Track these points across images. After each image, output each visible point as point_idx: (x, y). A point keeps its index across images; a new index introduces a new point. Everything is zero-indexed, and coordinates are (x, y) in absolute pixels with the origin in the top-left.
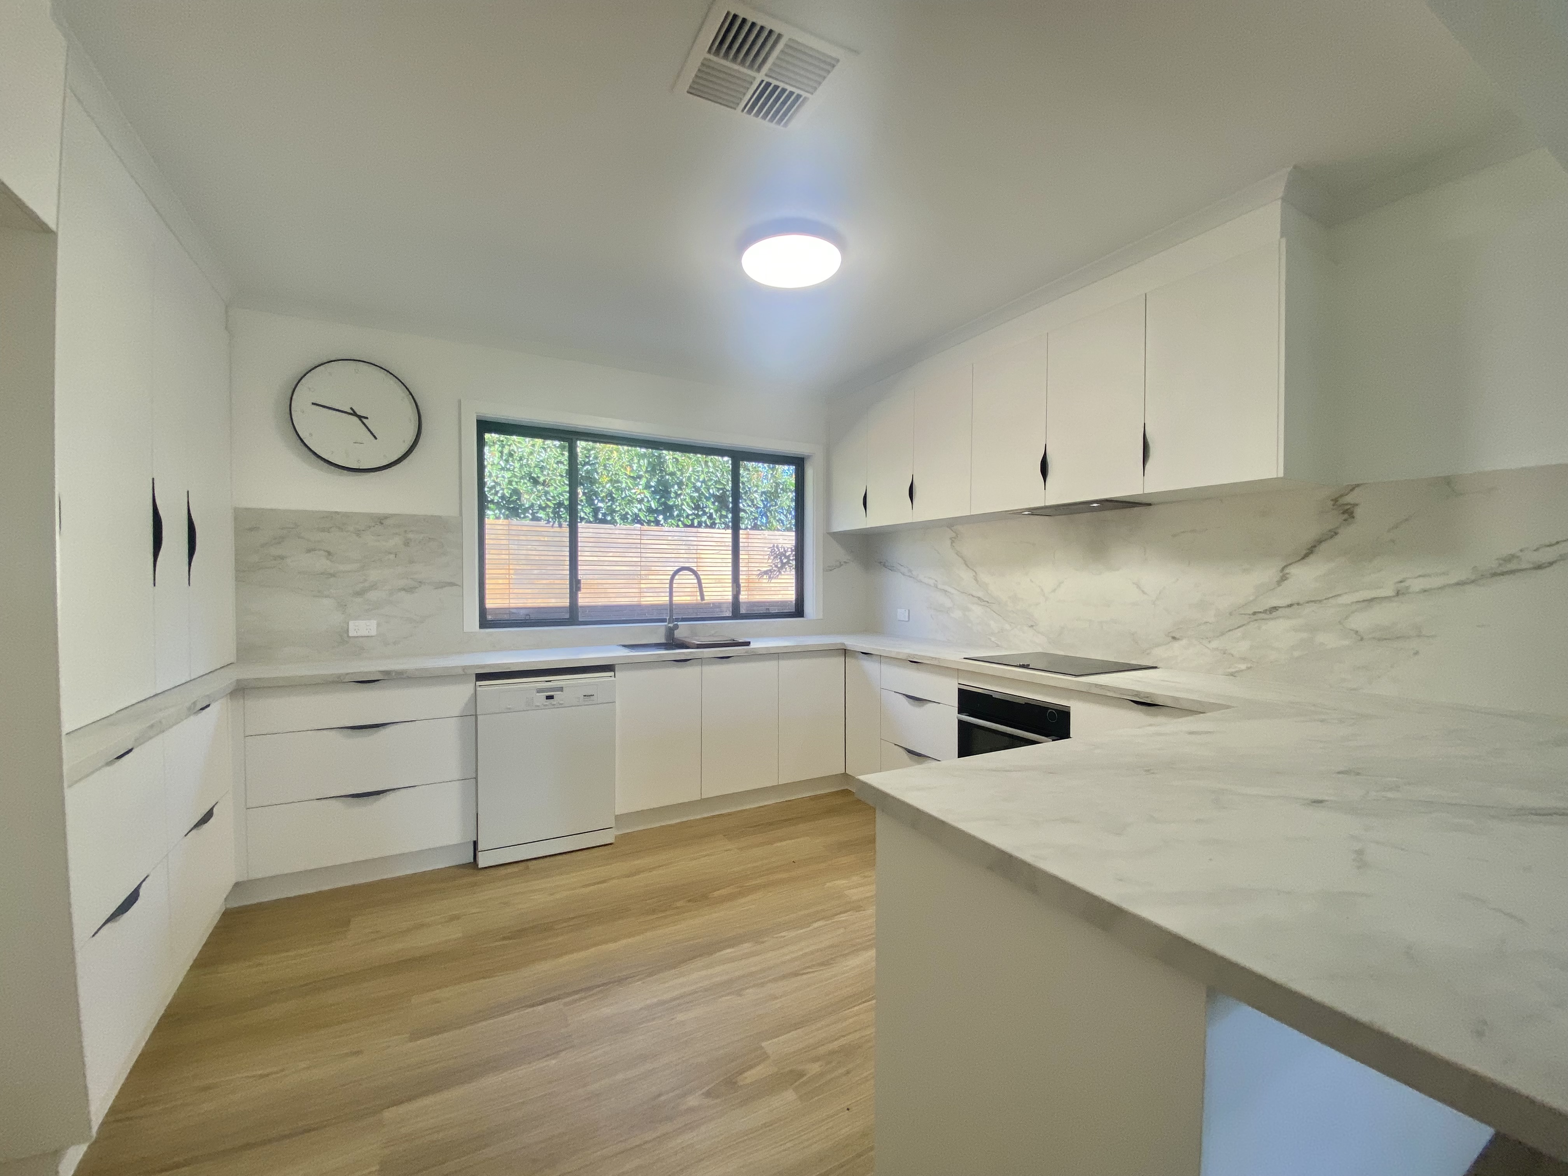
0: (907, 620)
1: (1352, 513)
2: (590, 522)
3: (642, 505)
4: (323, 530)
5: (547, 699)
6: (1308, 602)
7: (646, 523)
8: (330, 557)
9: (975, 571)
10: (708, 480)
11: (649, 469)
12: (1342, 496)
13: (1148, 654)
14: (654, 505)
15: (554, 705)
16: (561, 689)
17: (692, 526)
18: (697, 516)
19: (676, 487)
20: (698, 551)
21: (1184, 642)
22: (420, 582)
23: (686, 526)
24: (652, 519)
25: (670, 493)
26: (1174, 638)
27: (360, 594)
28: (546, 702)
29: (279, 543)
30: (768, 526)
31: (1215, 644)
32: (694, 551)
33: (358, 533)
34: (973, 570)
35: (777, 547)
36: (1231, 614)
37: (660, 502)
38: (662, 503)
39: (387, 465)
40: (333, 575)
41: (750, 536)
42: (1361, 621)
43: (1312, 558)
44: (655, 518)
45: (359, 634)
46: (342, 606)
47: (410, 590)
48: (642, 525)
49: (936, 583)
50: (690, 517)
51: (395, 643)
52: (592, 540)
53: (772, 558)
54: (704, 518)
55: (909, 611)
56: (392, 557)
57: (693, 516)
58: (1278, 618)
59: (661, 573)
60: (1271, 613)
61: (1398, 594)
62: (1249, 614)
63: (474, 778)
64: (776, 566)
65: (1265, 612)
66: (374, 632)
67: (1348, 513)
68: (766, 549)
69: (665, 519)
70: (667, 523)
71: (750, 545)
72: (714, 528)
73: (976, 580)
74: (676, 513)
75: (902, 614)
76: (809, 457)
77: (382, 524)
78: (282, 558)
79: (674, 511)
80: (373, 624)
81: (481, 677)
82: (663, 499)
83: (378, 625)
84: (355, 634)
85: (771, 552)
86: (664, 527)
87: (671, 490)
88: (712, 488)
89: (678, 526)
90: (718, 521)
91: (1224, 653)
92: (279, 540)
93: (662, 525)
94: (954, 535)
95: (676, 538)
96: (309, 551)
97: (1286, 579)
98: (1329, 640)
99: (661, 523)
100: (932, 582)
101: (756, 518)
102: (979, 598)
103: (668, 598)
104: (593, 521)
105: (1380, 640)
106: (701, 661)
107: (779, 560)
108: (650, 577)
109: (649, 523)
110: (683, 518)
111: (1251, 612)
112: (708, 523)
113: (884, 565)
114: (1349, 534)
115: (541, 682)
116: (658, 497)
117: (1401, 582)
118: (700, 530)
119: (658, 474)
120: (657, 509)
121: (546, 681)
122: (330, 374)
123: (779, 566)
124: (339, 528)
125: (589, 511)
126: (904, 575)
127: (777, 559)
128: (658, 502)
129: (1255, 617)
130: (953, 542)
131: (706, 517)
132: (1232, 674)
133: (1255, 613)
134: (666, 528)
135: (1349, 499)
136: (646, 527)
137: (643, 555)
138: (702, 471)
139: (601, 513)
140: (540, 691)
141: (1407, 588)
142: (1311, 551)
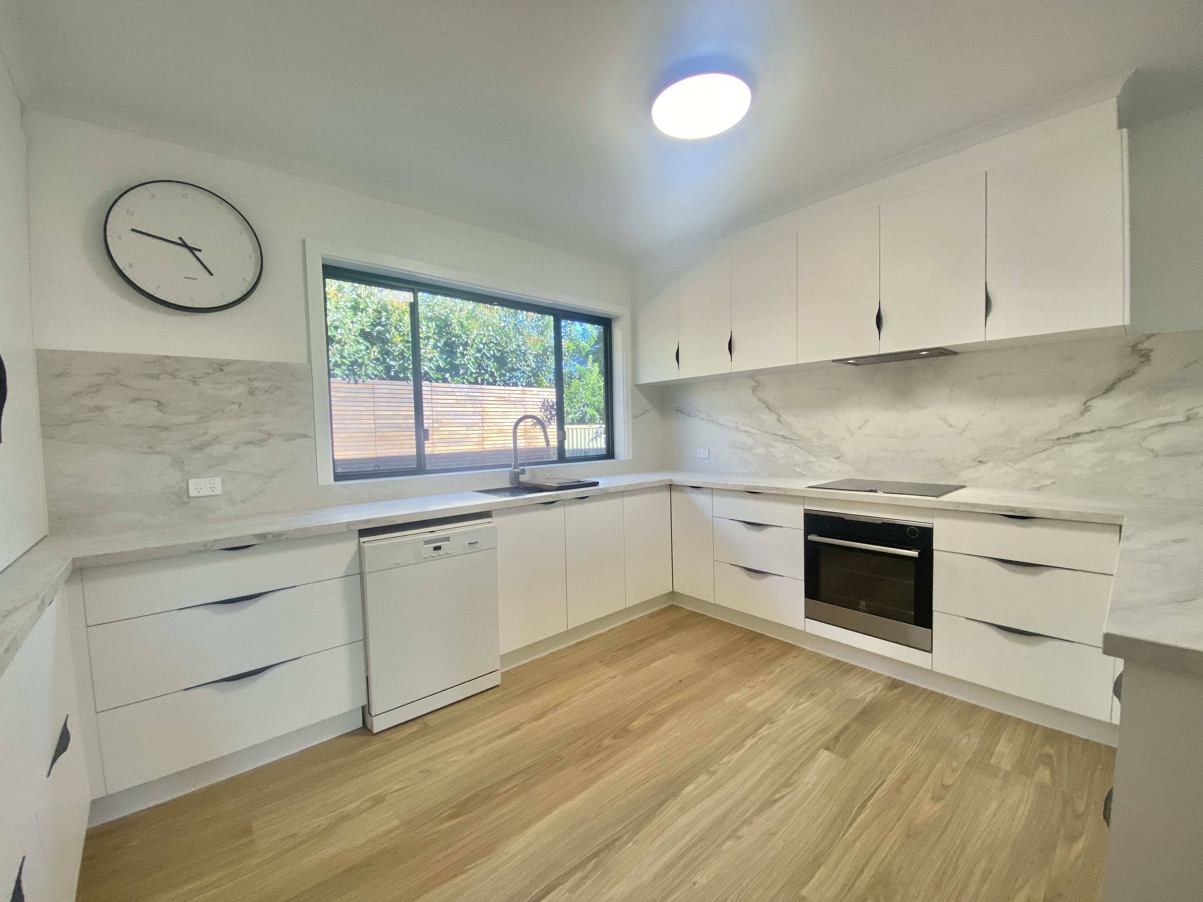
0: (707, 457)
1: (1149, 356)
2: (383, 379)
3: (431, 364)
4: (151, 377)
5: (434, 550)
6: (1108, 428)
7: (434, 380)
8: (162, 408)
9: (778, 414)
10: (489, 343)
11: (436, 331)
12: (1139, 343)
13: (955, 476)
14: (442, 364)
15: (441, 555)
16: (447, 539)
17: (476, 383)
18: (480, 374)
19: (461, 348)
20: (483, 405)
21: (990, 465)
22: (269, 434)
23: (470, 383)
24: (440, 377)
25: (455, 353)
26: (981, 462)
27: (199, 448)
28: (434, 553)
29: (97, 392)
30: (539, 385)
31: (1020, 465)
32: (479, 406)
33: (194, 381)
34: (776, 413)
35: (547, 401)
36: (1036, 440)
37: (447, 361)
38: (448, 362)
39: (225, 305)
40: (165, 429)
41: (526, 392)
42: (1157, 442)
43: (1111, 393)
44: (443, 376)
45: (201, 494)
46: (179, 463)
47: (259, 443)
48: (431, 382)
49: (737, 425)
50: (474, 376)
51: (244, 501)
52: (387, 395)
53: (543, 410)
54: (487, 376)
55: (709, 449)
56: (236, 407)
57: (476, 375)
58: (1082, 441)
59: (451, 425)
60: (1074, 438)
61: (1188, 419)
62: (1054, 440)
63: (362, 640)
64: (547, 418)
65: (1069, 437)
66: (218, 491)
67: (1145, 357)
68: (539, 403)
69: (452, 376)
70: (454, 381)
71: (526, 399)
72: (495, 385)
73: (779, 421)
74: (462, 371)
75: (702, 453)
76: (618, 317)
77: (222, 370)
78: (100, 409)
79: (460, 370)
80: (218, 481)
81: (364, 533)
82: (449, 359)
83: (223, 483)
84: (197, 494)
85: (542, 405)
86: (451, 383)
87: (456, 351)
88: (493, 350)
89: (463, 383)
90: (498, 379)
91: (1030, 472)
92: (96, 389)
93: (449, 382)
94: (754, 384)
95: (463, 394)
96: (134, 401)
97: (1089, 411)
98: (1127, 457)
99: (449, 380)
100: (732, 425)
101: (529, 377)
102: (783, 436)
103: (512, 445)
104: (386, 378)
105: (1171, 455)
106: (565, 502)
107: (549, 413)
108: (442, 429)
109: (437, 380)
110: (467, 376)
111: (1056, 438)
112: (490, 380)
113: (681, 412)
114: (1145, 373)
115: (423, 533)
116: (445, 357)
117: (1191, 409)
118: (484, 387)
119: (445, 336)
120: (445, 367)
121: (430, 532)
122: (153, 196)
123: (549, 417)
124: (170, 374)
125: (382, 368)
126: (702, 419)
127: (547, 412)
128: (445, 361)
129: (1059, 442)
130: (754, 390)
131: (488, 375)
132: (1038, 489)
133: (1059, 439)
134: (453, 385)
135: (1146, 345)
136: (434, 384)
137: (434, 409)
138: (484, 335)
139: (393, 371)
140: (427, 542)
141: (1196, 415)
142: (1109, 389)
